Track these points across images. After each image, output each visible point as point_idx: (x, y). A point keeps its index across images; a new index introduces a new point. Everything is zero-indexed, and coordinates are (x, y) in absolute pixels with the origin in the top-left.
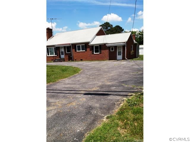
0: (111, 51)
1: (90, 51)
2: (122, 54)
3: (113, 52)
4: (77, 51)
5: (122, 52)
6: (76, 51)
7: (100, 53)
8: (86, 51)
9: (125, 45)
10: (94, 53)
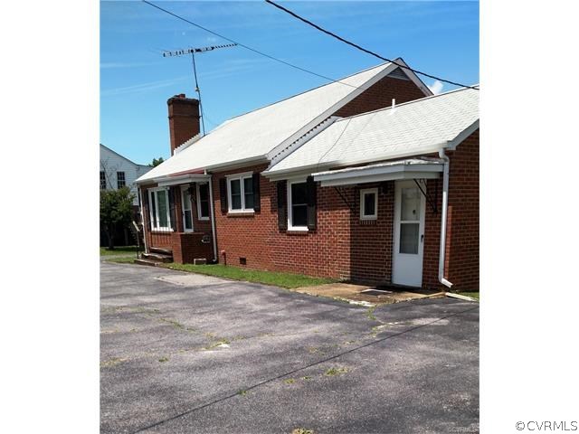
0: (363, 217)
1: (273, 211)
2: (421, 246)
3: (375, 223)
4: (231, 211)
5: (422, 231)
6: (225, 211)
7: (313, 230)
8: (258, 211)
9: (441, 174)
10: (291, 228)
